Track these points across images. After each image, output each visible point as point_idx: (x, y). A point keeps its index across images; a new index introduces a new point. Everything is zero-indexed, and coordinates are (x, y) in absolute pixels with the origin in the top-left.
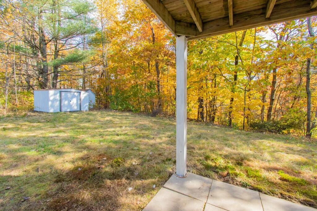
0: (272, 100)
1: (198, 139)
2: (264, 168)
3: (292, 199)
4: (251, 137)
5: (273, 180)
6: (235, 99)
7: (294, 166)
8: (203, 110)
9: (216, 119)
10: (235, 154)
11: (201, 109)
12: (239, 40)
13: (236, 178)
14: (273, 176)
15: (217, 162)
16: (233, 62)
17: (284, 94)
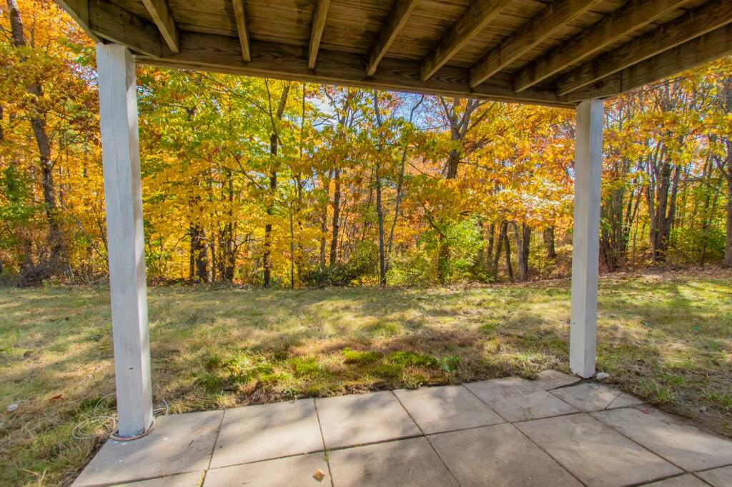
0: (336, 228)
1: (187, 326)
2: (323, 352)
3: (360, 389)
4: (303, 301)
5: (336, 368)
6: (274, 228)
7: (364, 334)
8: (203, 254)
9: (237, 274)
10: (274, 340)
11: (197, 252)
12: (276, 103)
13: (274, 388)
14: (336, 361)
15: (234, 367)
16: (267, 146)
17: (351, 217)
